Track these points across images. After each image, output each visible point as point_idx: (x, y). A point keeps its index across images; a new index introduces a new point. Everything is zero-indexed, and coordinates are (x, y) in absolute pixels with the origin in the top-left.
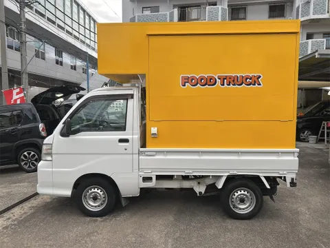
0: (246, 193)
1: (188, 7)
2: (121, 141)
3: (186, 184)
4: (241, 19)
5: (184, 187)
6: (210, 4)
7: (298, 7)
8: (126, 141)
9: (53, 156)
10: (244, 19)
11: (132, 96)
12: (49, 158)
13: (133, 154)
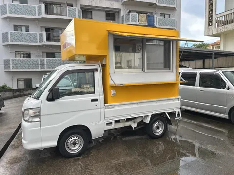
0: (157, 123)
1: (51, 4)
2: (93, 100)
3: (127, 124)
4: (89, 18)
5: (126, 126)
6: (69, 5)
7: (123, 16)
8: (96, 100)
9: (42, 117)
10: (91, 18)
11: (96, 70)
12: (37, 119)
13: (100, 108)
